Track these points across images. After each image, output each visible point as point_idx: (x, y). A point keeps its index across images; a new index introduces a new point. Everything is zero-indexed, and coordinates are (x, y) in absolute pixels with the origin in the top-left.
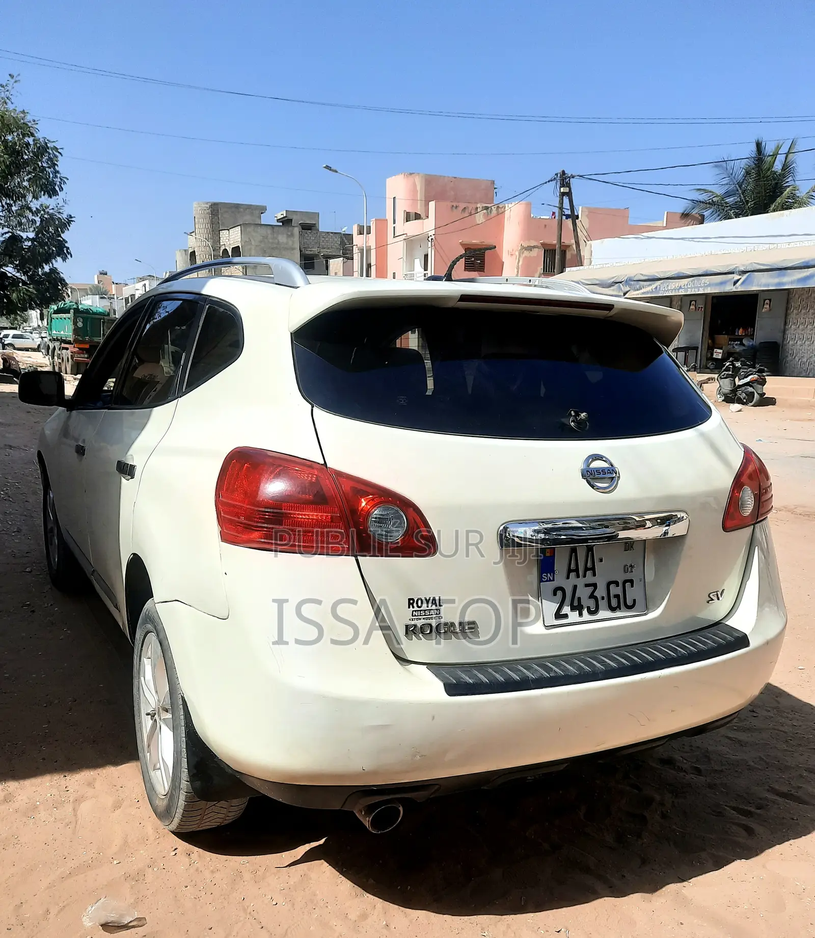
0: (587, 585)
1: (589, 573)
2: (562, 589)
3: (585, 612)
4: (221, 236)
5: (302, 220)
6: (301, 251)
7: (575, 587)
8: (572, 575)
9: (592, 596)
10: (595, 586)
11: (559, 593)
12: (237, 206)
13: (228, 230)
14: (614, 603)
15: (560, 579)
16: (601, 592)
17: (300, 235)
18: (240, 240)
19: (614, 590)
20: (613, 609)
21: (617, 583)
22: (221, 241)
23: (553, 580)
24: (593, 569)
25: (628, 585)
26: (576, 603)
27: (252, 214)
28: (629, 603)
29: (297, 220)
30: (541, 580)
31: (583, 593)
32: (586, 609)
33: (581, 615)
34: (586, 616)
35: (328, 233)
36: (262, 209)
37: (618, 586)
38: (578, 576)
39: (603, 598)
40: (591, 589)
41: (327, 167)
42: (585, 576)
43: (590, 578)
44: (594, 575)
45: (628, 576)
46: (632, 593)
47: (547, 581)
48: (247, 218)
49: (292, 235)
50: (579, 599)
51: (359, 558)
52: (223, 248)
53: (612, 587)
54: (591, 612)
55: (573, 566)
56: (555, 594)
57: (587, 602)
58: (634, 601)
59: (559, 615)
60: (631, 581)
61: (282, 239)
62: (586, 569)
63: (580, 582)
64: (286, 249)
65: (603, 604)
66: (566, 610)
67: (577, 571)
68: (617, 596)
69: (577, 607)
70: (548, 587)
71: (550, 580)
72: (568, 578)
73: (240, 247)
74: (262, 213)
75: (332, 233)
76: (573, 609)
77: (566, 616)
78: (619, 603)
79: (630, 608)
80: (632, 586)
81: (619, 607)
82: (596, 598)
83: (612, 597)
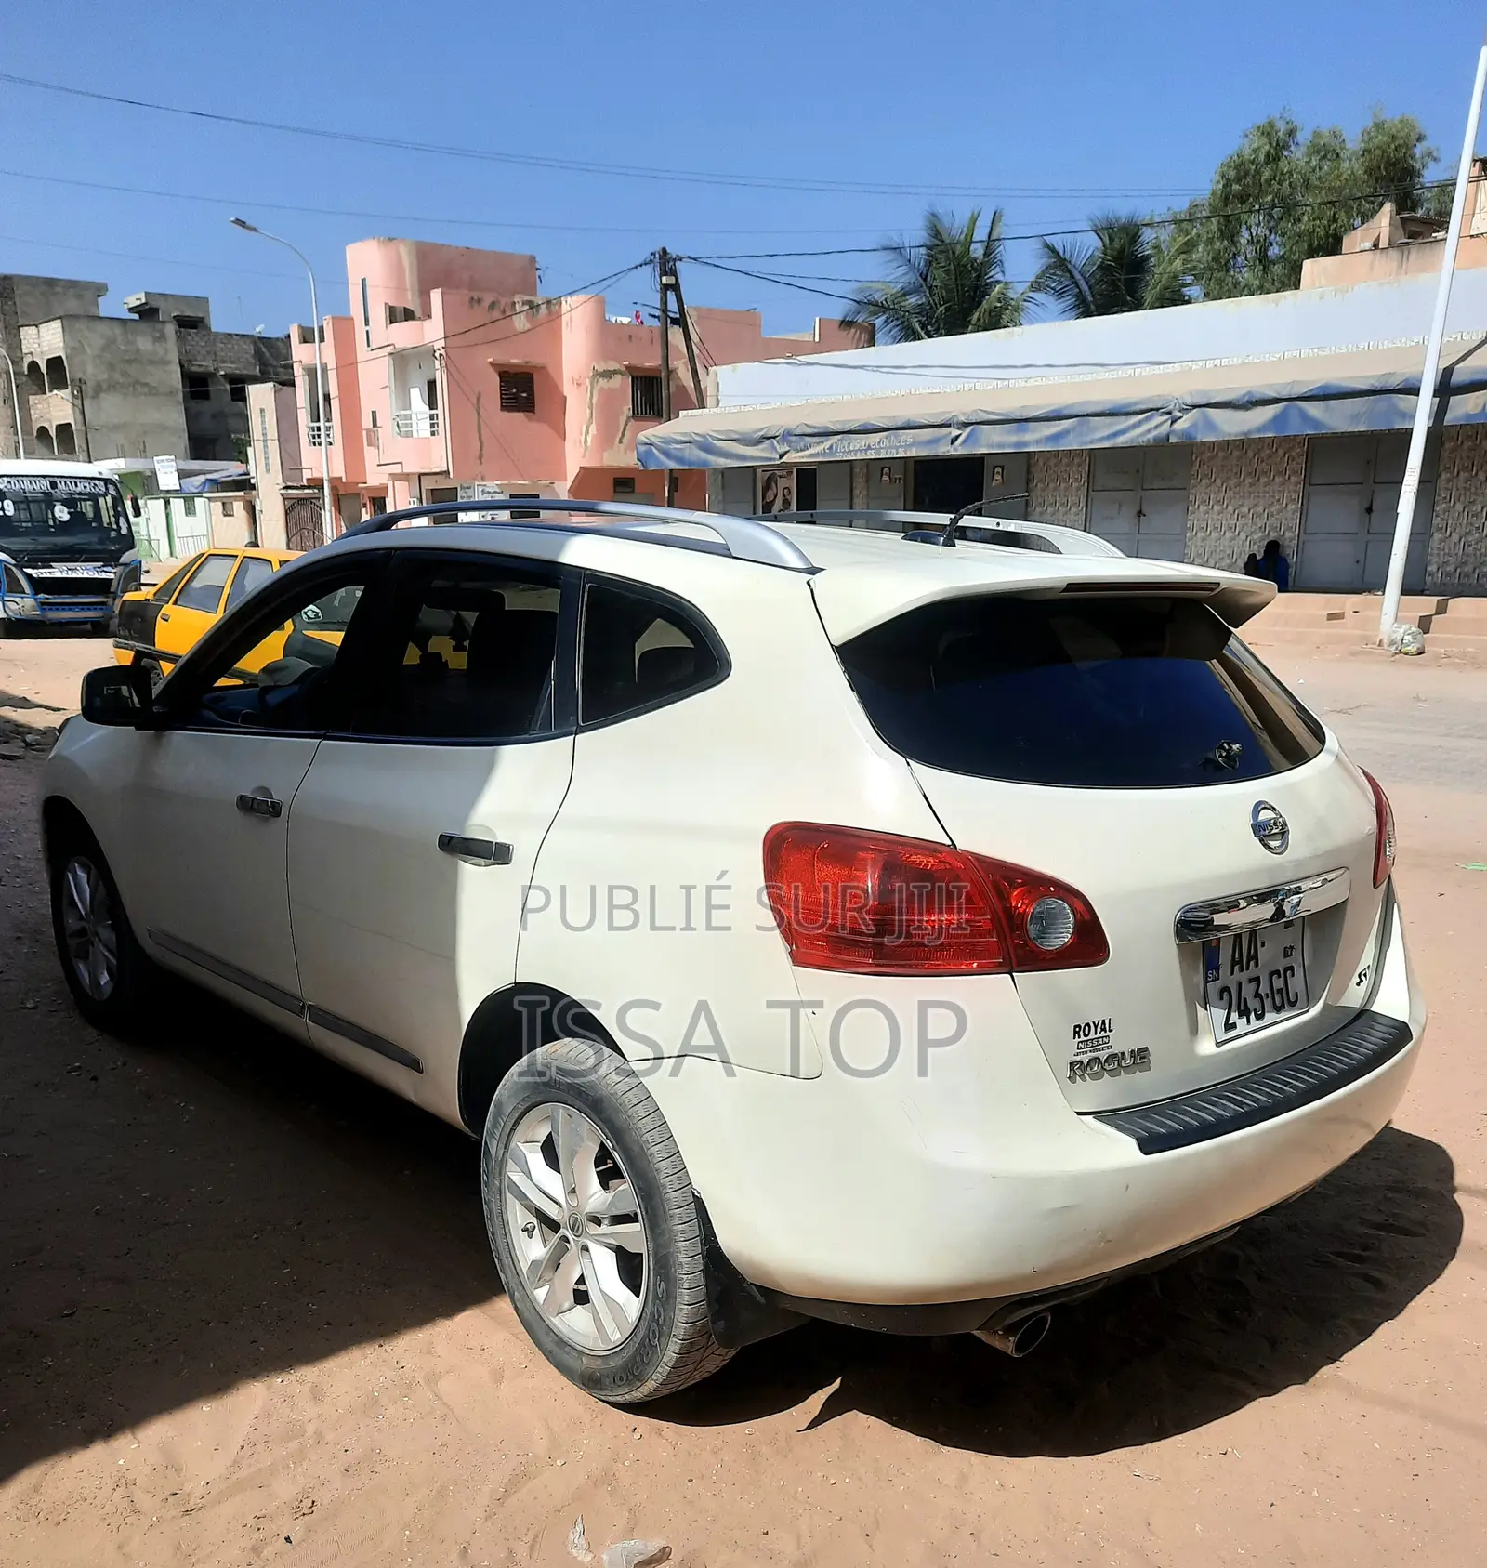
0: (1251, 981)
1: (1252, 963)
2: (1225, 989)
3: (1252, 1017)
4: (22, 337)
5: (178, 309)
6: (182, 366)
7: (1240, 984)
8: (1237, 968)
9: (1257, 995)
10: (1258, 979)
11: (1226, 996)
12: (50, 283)
13: (37, 326)
14: (1278, 1001)
15: (1226, 977)
16: (1264, 989)
17: (179, 338)
18: (62, 344)
19: (1278, 983)
20: (1278, 1009)
21: (1277, 972)
22: (23, 347)
23: (1219, 978)
24: (1256, 957)
25: (1289, 974)
26: (1243, 1007)
27: (80, 297)
28: (1292, 999)
29: (168, 311)
30: (1206, 980)
31: (1248, 990)
32: (1253, 1014)
33: (1248, 1021)
34: (1255, 1024)
35: (230, 335)
36: (100, 290)
37: (1279, 976)
38: (1242, 969)
39: (1267, 995)
40: (1254, 985)
41: (239, 222)
42: (1248, 969)
43: (1253, 972)
44: (1257, 965)
45: (1289, 962)
46: (1294, 985)
47: (1213, 981)
48: (72, 305)
49: (162, 338)
50: (1245, 999)
51: (1014, 974)
52: (27, 360)
53: (1274, 978)
54: (1260, 1017)
55: (1237, 957)
56: (1222, 998)
57: (1253, 1004)
58: (1297, 995)
59: (1229, 1026)
60: (1292, 969)
61: (144, 343)
62: (1250, 959)
63: (1244, 976)
64: (152, 362)
65: (1268, 1003)
66: (1234, 1017)
67: (1240, 963)
68: (1280, 991)
69: (1244, 1013)
70: (1214, 988)
71: (1216, 979)
72: (1233, 973)
73: (64, 358)
74: (99, 296)
75: (237, 335)
76: (1240, 1016)
77: (1234, 1026)
78: (1284, 1001)
79: (1293, 1004)
80: (1293, 975)
81: (1283, 1005)
82: (1261, 998)
83: (1276, 993)
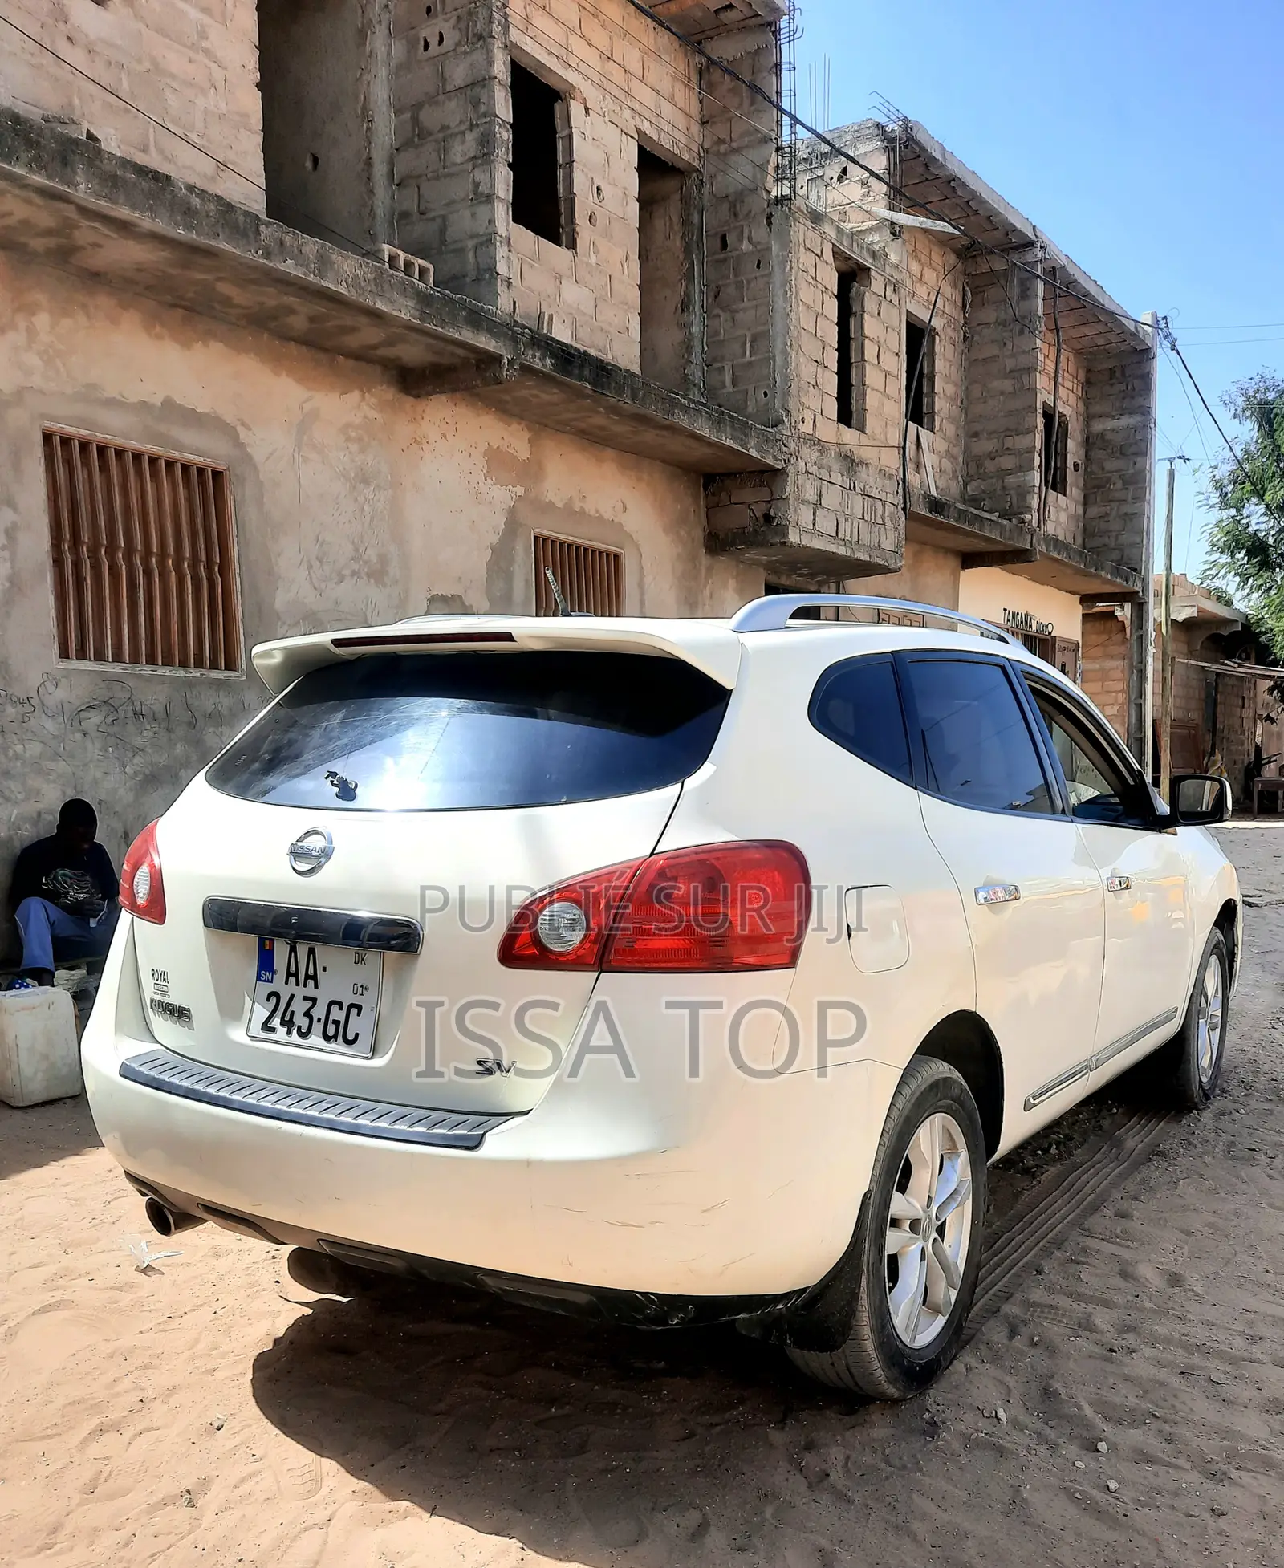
0: (305, 998)
1: (311, 983)
2: (276, 995)
3: (295, 1032)
7: (292, 996)
8: (292, 980)
9: (307, 1014)
10: (314, 1001)
11: (274, 1000)
14: (331, 1030)
15: (278, 983)
16: (319, 1012)
19: (337, 1014)
20: (327, 1038)
21: (340, 1005)
23: (272, 982)
24: (315, 978)
25: (354, 1011)
26: (287, 1018)
28: (350, 1036)
30: (259, 978)
31: (299, 1007)
33: (289, 1033)
34: (295, 1037)
37: (341, 1009)
38: (298, 984)
39: (319, 1020)
40: (310, 1003)
42: (305, 986)
43: (310, 991)
44: (316, 987)
45: (357, 1000)
46: (356, 1025)
47: (265, 981)
50: (292, 1013)
51: (135, 917)
53: (335, 1008)
54: (301, 1035)
55: (293, 969)
56: (268, 1000)
57: (301, 1021)
58: (357, 1035)
59: (266, 1027)
60: (359, 1008)
62: (307, 977)
63: (300, 992)
65: (318, 1028)
66: (276, 1022)
67: (296, 975)
68: (337, 1023)
69: (288, 1023)
70: (265, 988)
71: (268, 981)
72: (287, 983)
76: (283, 1023)
77: (273, 1030)
78: (338, 1033)
79: (348, 1042)
80: (359, 1014)
81: (335, 1037)
82: (311, 1018)
83: (330, 1021)
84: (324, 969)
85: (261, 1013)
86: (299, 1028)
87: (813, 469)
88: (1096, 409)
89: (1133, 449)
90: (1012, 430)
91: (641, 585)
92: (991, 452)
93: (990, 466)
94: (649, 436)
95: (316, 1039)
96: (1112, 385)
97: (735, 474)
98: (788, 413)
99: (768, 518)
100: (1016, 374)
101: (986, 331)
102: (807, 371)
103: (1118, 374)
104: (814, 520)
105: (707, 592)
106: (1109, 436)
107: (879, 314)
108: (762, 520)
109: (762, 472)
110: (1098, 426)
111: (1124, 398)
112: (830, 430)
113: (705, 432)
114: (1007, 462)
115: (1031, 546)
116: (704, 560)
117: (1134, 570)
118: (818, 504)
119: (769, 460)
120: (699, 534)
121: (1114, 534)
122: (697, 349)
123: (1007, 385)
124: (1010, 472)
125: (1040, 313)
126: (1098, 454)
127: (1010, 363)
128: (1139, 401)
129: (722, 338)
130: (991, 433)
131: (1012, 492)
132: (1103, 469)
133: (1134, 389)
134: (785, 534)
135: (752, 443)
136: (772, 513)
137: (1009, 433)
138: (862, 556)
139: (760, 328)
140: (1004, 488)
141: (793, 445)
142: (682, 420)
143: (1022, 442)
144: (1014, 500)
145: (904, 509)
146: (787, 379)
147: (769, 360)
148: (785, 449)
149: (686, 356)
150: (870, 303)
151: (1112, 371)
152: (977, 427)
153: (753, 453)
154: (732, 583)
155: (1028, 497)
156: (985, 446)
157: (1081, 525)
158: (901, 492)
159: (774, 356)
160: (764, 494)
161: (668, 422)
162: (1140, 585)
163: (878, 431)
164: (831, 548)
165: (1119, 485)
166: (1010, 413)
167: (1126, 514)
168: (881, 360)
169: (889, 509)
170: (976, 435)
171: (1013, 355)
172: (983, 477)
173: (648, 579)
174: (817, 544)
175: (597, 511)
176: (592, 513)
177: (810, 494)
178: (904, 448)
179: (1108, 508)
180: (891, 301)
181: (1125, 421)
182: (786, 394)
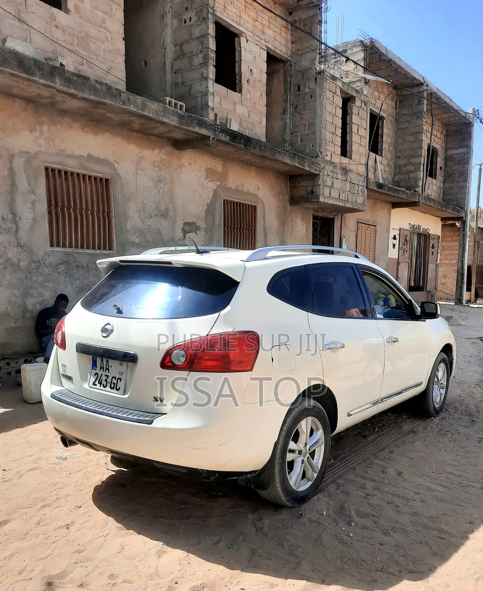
0: (106, 376)
1: (107, 371)
3: (102, 386)
7: (102, 375)
8: (102, 370)
9: (106, 380)
10: (108, 376)
11: (96, 375)
14: (112, 386)
15: (98, 370)
16: (109, 380)
19: (114, 381)
20: (111, 388)
21: (115, 378)
24: (108, 369)
25: (119, 380)
26: (100, 381)
28: (118, 388)
30: (92, 369)
31: (104, 378)
33: (100, 386)
34: (102, 388)
37: (115, 379)
38: (103, 371)
39: (109, 382)
40: (106, 377)
42: (105, 372)
43: (107, 373)
44: (109, 372)
45: (120, 377)
46: (121, 385)
50: (102, 380)
53: (114, 379)
54: (104, 387)
55: (102, 366)
56: (95, 375)
57: (104, 382)
58: (120, 387)
59: (94, 384)
60: (121, 379)
62: (106, 369)
63: (104, 373)
65: (109, 385)
66: (97, 383)
67: (103, 368)
68: (114, 384)
69: (100, 383)
70: (95, 372)
71: (95, 369)
72: (100, 370)
76: (99, 383)
77: (96, 385)
78: (114, 387)
79: (118, 390)
80: (120, 381)
81: (113, 388)
82: (107, 382)
83: (112, 383)
84: (111, 367)
85: (93, 379)
86: (103, 384)
87: (330, 174)
88: (450, 146)
89: (464, 161)
90: (413, 156)
91: (264, 218)
92: (405, 164)
93: (404, 170)
94: (267, 163)
95: (108, 388)
96: (456, 136)
97: (301, 175)
98: (321, 153)
99: (312, 192)
100: (415, 134)
101: (405, 117)
102: (329, 136)
103: (459, 132)
104: (330, 193)
105: (290, 220)
106: (455, 156)
107: (358, 114)
108: (310, 193)
109: (310, 175)
110: (450, 152)
111: (460, 141)
112: (338, 159)
113: (288, 161)
114: (411, 168)
115: (418, 201)
116: (289, 207)
117: (462, 208)
118: (332, 187)
119: (313, 171)
120: (287, 198)
121: (455, 194)
122: (288, 129)
123: (412, 138)
124: (411, 172)
125: (425, 110)
126: (450, 163)
127: (413, 130)
128: (466, 143)
129: (297, 124)
130: (405, 157)
131: (412, 180)
132: (452, 169)
133: (464, 138)
134: (319, 199)
135: (306, 165)
136: (314, 191)
137: (411, 157)
138: (349, 205)
139: (311, 121)
140: (409, 178)
141: (322, 165)
142: (279, 157)
143: (416, 160)
144: (413, 183)
145: (367, 188)
146: (321, 140)
147: (314, 133)
148: (320, 166)
149: (284, 131)
150: (355, 110)
151: (456, 131)
152: (399, 154)
153: (307, 168)
154: (300, 216)
155: (418, 182)
156: (402, 162)
157: (442, 191)
158: (365, 181)
159: (316, 132)
160: (311, 183)
161: (273, 158)
162: (464, 214)
163: (357, 158)
164: (337, 203)
165: (458, 175)
166: (412, 149)
167: (460, 187)
168: (359, 132)
169: (360, 188)
170: (399, 157)
171: (414, 127)
172: (402, 174)
173: (267, 215)
174: (331, 202)
175: (248, 190)
176: (246, 191)
177: (329, 183)
178: (367, 165)
179: (453, 184)
180: (363, 109)
181: (461, 150)
182: (320, 146)
